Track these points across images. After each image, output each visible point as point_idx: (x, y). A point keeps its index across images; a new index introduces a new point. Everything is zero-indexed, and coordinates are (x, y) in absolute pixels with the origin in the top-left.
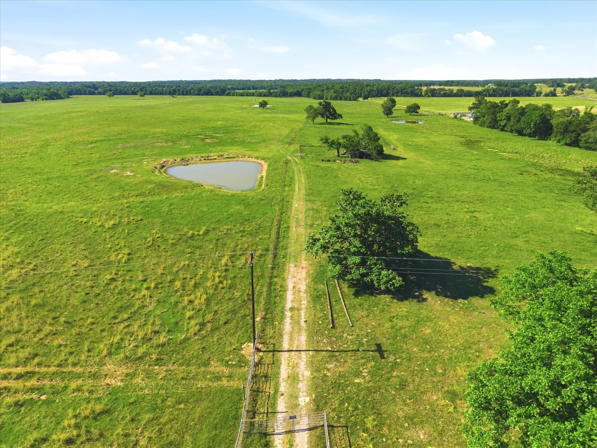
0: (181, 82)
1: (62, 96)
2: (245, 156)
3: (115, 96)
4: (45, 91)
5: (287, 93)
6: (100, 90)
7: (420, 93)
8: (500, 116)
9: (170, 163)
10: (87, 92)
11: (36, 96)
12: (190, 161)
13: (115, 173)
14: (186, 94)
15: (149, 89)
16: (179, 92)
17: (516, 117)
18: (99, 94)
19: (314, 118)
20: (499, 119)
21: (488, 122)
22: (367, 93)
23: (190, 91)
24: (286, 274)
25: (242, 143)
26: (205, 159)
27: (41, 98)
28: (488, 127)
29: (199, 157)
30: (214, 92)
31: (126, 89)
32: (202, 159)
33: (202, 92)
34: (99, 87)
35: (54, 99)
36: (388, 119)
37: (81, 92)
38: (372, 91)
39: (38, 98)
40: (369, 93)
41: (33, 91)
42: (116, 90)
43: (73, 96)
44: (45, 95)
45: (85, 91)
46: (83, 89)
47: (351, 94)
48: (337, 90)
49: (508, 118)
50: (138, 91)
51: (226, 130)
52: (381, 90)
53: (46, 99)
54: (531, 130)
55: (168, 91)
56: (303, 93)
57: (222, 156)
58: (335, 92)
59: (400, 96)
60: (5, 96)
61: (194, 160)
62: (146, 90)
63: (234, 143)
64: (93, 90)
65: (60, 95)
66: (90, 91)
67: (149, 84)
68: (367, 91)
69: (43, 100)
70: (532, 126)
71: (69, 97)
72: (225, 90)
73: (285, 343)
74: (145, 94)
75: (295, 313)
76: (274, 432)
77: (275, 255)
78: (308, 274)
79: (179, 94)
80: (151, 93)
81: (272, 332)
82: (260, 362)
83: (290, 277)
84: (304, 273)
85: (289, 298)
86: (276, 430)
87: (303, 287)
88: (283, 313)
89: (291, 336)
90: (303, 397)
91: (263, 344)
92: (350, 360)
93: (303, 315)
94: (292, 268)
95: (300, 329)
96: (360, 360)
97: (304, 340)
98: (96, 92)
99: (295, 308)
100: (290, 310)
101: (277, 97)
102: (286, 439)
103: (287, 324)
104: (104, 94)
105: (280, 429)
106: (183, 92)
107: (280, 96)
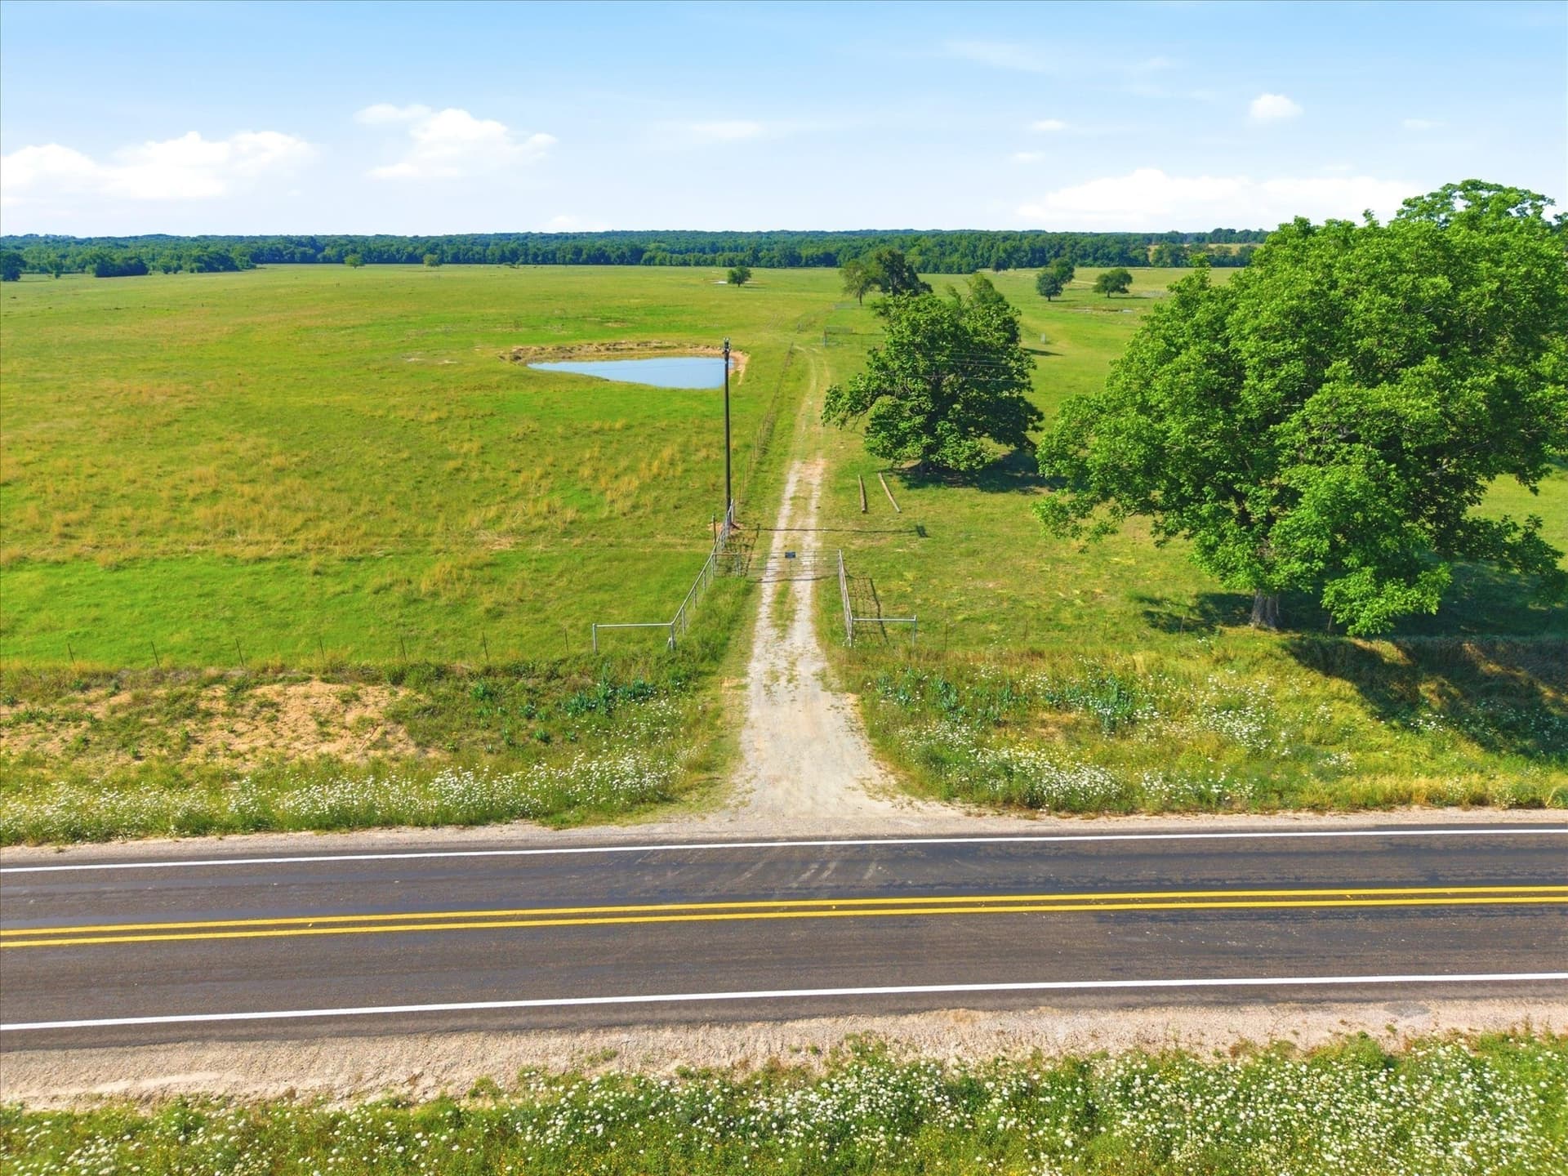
0: (527, 236)
1: (237, 263)
2: (697, 346)
3: (367, 266)
4: (195, 252)
5: (800, 257)
6: (328, 251)
7: (1142, 258)
9: (531, 353)
10: (297, 256)
11: (175, 263)
12: (576, 351)
13: (416, 362)
14: (544, 262)
15: (450, 251)
16: (526, 255)
18: (327, 260)
19: (862, 292)
22: (1004, 255)
23: (554, 254)
24: (785, 470)
25: (692, 328)
26: (608, 349)
27: (187, 266)
29: (595, 345)
30: (613, 256)
31: (393, 249)
32: (602, 348)
33: (584, 256)
34: (327, 245)
35: (217, 270)
36: (1049, 305)
37: (282, 256)
38: (1017, 249)
39: (180, 268)
40: (1010, 255)
41: (166, 252)
42: (370, 251)
43: (264, 265)
44: (198, 259)
45: (293, 254)
46: (286, 248)
47: (964, 256)
48: (928, 250)
50: (424, 254)
51: (651, 312)
52: (1042, 250)
53: (200, 270)
55: (498, 253)
56: (840, 258)
57: (646, 344)
58: (921, 253)
59: (1091, 266)
60: (103, 259)
61: (583, 349)
62: (443, 252)
63: (669, 327)
64: (311, 251)
65: (231, 260)
66: (304, 254)
67: (450, 240)
68: (1005, 251)
69: (192, 271)
71: (254, 267)
72: (641, 252)
73: (782, 523)
74: (441, 262)
75: (800, 501)
76: (760, 581)
77: (765, 452)
78: (826, 470)
79: (526, 263)
80: (456, 260)
81: (758, 515)
82: (737, 536)
83: (792, 472)
84: (819, 470)
85: (791, 489)
86: (765, 579)
87: (817, 481)
88: (778, 501)
89: (792, 518)
90: (807, 560)
91: (744, 523)
92: (890, 537)
93: (813, 503)
94: (797, 465)
95: (807, 514)
96: (907, 536)
97: (812, 522)
98: (319, 256)
99: (799, 497)
100: (791, 499)
101: (772, 266)
102: (779, 585)
103: (786, 509)
104: (340, 260)
105: (771, 579)
106: (536, 256)
107: (780, 265)
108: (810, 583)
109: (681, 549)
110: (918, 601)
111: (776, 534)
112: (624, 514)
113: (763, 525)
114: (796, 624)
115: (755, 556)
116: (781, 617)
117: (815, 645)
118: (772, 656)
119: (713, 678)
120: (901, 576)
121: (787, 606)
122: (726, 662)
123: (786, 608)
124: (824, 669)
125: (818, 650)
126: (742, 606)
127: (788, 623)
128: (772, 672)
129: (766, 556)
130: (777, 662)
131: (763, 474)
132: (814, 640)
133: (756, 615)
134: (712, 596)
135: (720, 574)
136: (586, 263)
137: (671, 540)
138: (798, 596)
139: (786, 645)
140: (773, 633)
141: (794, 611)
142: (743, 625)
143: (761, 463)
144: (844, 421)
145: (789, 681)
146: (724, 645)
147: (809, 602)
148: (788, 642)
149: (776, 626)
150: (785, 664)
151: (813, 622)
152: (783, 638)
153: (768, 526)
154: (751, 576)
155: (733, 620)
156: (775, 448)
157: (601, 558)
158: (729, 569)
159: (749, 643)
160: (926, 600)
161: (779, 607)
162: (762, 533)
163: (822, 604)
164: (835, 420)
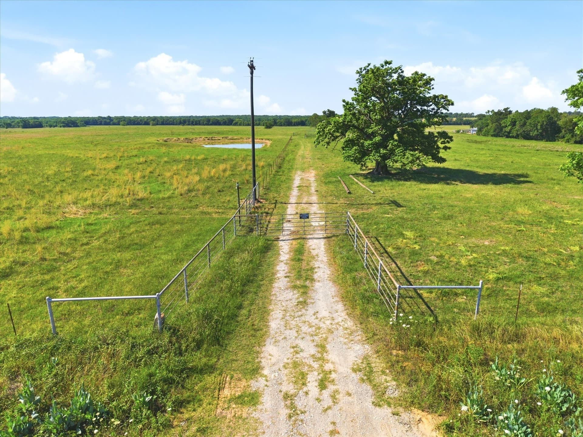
1: (79, 124)
3: (129, 126)
4: (62, 120)
6: (114, 121)
8: (504, 123)
10: (103, 122)
11: (55, 124)
12: (194, 140)
16: (189, 122)
17: (521, 120)
18: (114, 124)
20: (503, 125)
21: (492, 131)
23: (199, 121)
24: (292, 175)
26: (209, 139)
27: (59, 125)
28: (492, 136)
29: (203, 137)
30: (222, 122)
31: (139, 120)
33: (211, 122)
34: (115, 119)
35: (71, 127)
37: (97, 122)
41: (52, 121)
42: (130, 121)
43: (90, 126)
44: (63, 122)
45: (101, 122)
46: (99, 120)
49: (514, 123)
53: (64, 127)
54: (538, 131)
56: (307, 122)
57: (226, 138)
60: (25, 122)
64: (108, 121)
65: (77, 124)
66: (105, 122)
69: (61, 127)
70: (539, 127)
71: (85, 126)
72: (232, 121)
73: (293, 200)
74: (157, 124)
75: (304, 188)
76: (277, 239)
77: (280, 167)
78: (316, 175)
79: (189, 125)
80: (163, 124)
81: (276, 195)
82: (260, 207)
83: (297, 175)
84: (313, 175)
85: (297, 182)
86: (281, 238)
87: (312, 179)
88: (289, 188)
89: (299, 197)
90: (316, 222)
91: (266, 200)
92: (375, 208)
93: (313, 189)
94: (299, 173)
95: (310, 195)
96: (388, 207)
97: (314, 198)
98: (112, 122)
99: (303, 186)
100: (297, 187)
101: (281, 126)
102: (294, 242)
103: (295, 192)
104: (118, 124)
105: (287, 237)
106: (193, 122)
107: (284, 125)
108: (323, 242)
109: (215, 216)
110: (435, 259)
111: (289, 206)
112: (181, 195)
113: (279, 200)
114: (317, 285)
115: (272, 221)
116: (299, 277)
117: (344, 314)
118: (293, 333)
119: (210, 379)
120: (402, 235)
121: (304, 263)
122: (232, 346)
123: (304, 265)
124: (366, 358)
125: (350, 324)
126: (260, 265)
127: (308, 283)
128: (296, 365)
129: (282, 220)
130: (302, 344)
131: (278, 177)
132: (340, 306)
133: (274, 274)
134: (230, 254)
135: (242, 233)
136: (211, 125)
137: (210, 210)
138: (314, 253)
139: (309, 314)
140: (293, 296)
141: (312, 269)
142: (259, 286)
143: (278, 172)
144: (328, 143)
145: (322, 385)
146: (233, 317)
147: (325, 259)
148: (311, 311)
149: (295, 287)
150: (313, 350)
151: (334, 282)
152: (304, 304)
153: (283, 201)
154: (270, 236)
155: (248, 281)
156: (286, 166)
157: (146, 222)
158: (251, 230)
159: (264, 313)
160: (441, 256)
161: (297, 264)
162: (278, 205)
163: (338, 261)
164: (323, 143)
